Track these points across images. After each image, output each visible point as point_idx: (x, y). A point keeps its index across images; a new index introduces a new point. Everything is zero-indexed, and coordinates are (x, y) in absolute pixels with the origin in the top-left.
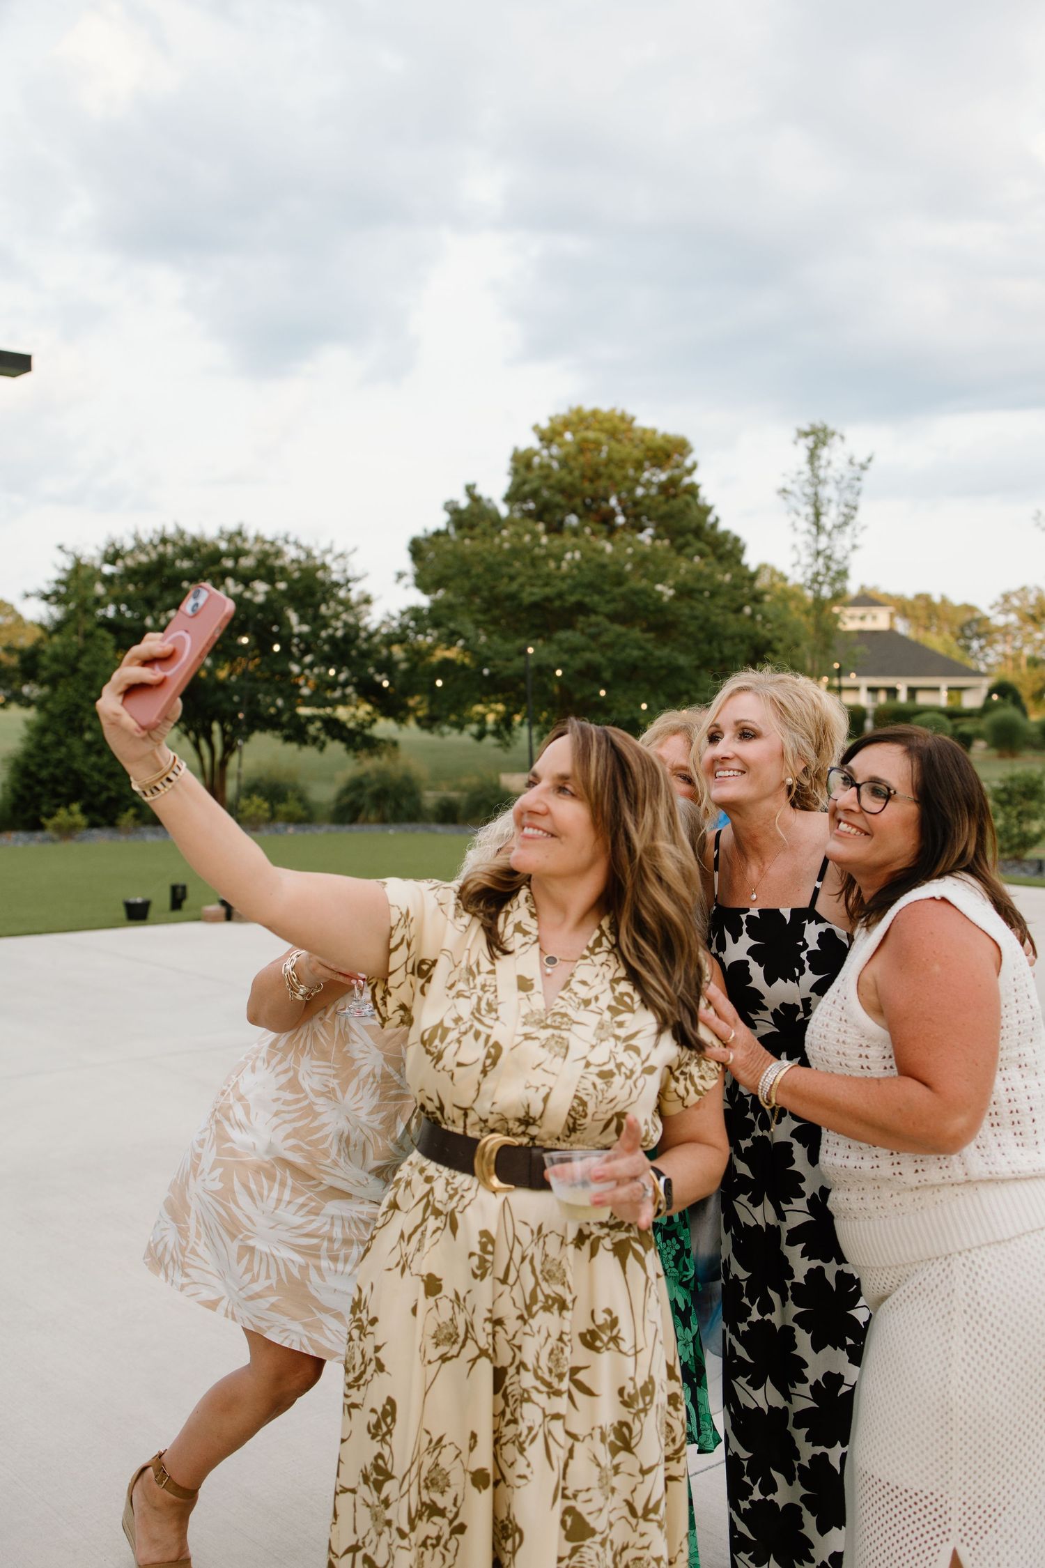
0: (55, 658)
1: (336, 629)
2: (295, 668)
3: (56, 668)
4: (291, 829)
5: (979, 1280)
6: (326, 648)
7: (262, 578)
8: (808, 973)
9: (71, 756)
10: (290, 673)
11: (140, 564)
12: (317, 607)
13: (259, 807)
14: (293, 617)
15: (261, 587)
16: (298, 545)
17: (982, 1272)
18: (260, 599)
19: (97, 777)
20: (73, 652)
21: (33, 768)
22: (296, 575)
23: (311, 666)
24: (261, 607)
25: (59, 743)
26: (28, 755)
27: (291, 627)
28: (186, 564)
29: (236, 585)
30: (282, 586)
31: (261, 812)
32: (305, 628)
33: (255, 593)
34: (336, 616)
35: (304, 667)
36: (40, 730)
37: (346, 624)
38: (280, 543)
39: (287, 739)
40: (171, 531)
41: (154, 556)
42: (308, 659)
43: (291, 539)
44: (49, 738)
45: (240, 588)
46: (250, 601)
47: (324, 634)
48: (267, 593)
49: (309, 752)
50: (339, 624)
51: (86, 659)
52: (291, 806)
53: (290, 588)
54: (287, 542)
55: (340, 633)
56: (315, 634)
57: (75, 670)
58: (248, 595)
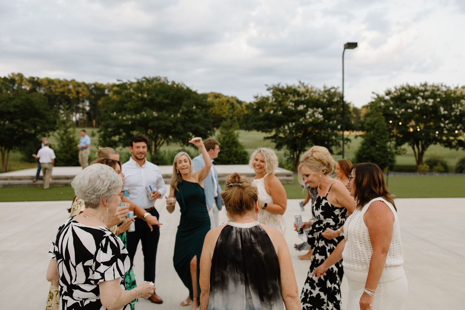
0: (368, 124)
1: (457, 112)
2: (442, 125)
3: (368, 127)
4: (437, 174)
5: (387, 289)
6: (453, 118)
7: (431, 98)
8: (320, 209)
9: (371, 152)
10: (441, 126)
11: (395, 96)
12: (451, 105)
13: (426, 167)
14: (442, 109)
15: (431, 101)
16: (445, 86)
17: (387, 287)
18: (431, 104)
19: (378, 157)
20: (373, 122)
21: (361, 155)
22: (444, 96)
23: (448, 124)
24: (431, 107)
25: (368, 148)
26: (360, 151)
27: (441, 112)
28: (409, 95)
29: (423, 100)
30: (438, 100)
31: (426, 169)
32: (446, 112)
33: (429, 102)
34: (457, 108)
35: (445, 124)
36: (363, 144)
37: (460, 110)
38: (440, 86)
39: (446, 146)
40: (405, 86)
41: (399, 93)
42: (447, 122)
43: (443, 85)
44: (365, 147)
45: (424, 101)
46: (427, 105)
47: (453, 114)
48: (433, 103)
49: (454, 150)
50: (458, 111)
51: (377, 124)
52: (439, 167)
53: (441, 100)
54: (442, 85)
55: (458, 113)
56: (450, 114)
57: (373, 128)
58: (427, 103)
